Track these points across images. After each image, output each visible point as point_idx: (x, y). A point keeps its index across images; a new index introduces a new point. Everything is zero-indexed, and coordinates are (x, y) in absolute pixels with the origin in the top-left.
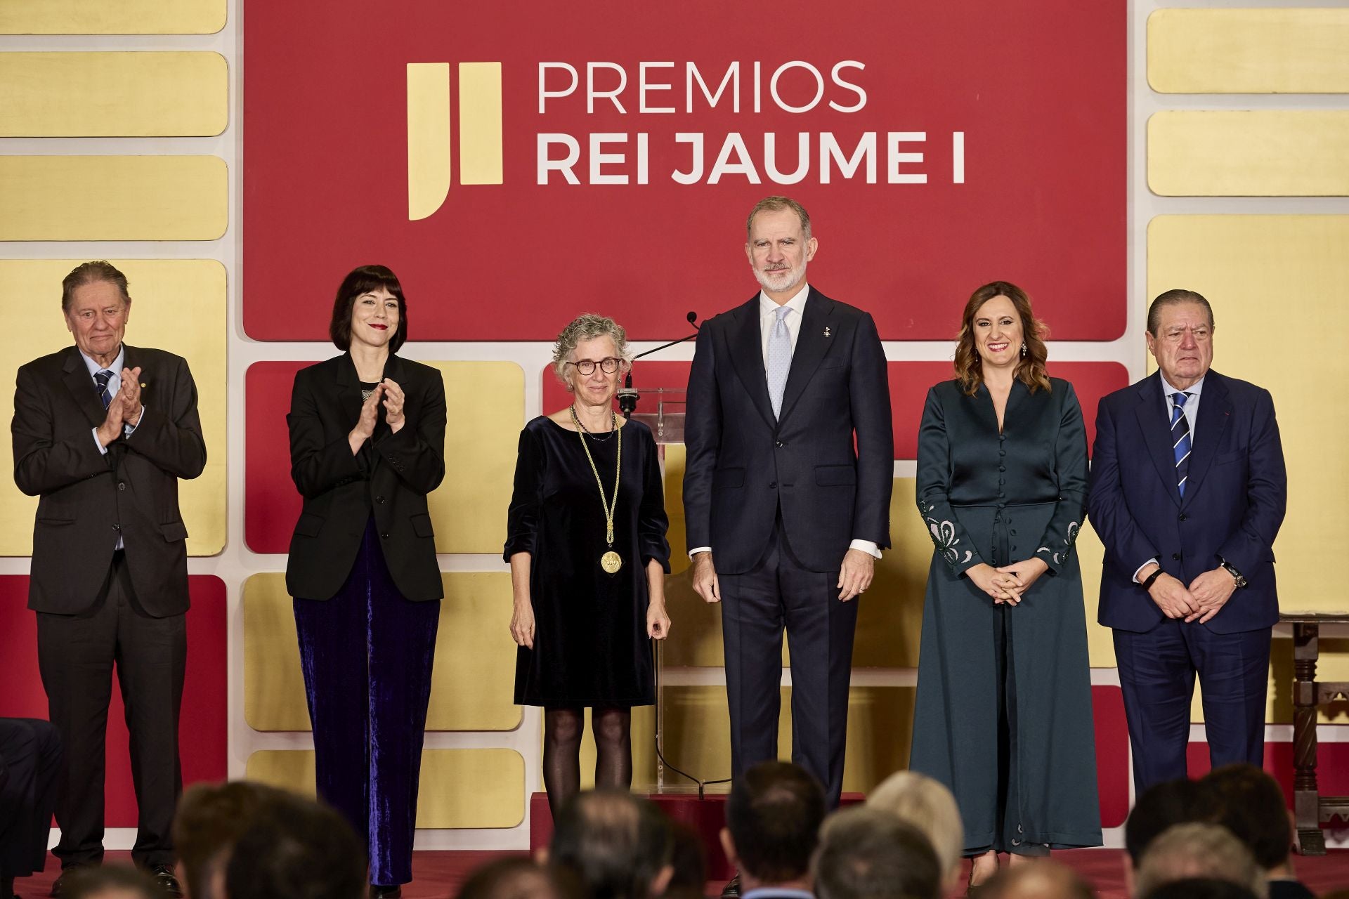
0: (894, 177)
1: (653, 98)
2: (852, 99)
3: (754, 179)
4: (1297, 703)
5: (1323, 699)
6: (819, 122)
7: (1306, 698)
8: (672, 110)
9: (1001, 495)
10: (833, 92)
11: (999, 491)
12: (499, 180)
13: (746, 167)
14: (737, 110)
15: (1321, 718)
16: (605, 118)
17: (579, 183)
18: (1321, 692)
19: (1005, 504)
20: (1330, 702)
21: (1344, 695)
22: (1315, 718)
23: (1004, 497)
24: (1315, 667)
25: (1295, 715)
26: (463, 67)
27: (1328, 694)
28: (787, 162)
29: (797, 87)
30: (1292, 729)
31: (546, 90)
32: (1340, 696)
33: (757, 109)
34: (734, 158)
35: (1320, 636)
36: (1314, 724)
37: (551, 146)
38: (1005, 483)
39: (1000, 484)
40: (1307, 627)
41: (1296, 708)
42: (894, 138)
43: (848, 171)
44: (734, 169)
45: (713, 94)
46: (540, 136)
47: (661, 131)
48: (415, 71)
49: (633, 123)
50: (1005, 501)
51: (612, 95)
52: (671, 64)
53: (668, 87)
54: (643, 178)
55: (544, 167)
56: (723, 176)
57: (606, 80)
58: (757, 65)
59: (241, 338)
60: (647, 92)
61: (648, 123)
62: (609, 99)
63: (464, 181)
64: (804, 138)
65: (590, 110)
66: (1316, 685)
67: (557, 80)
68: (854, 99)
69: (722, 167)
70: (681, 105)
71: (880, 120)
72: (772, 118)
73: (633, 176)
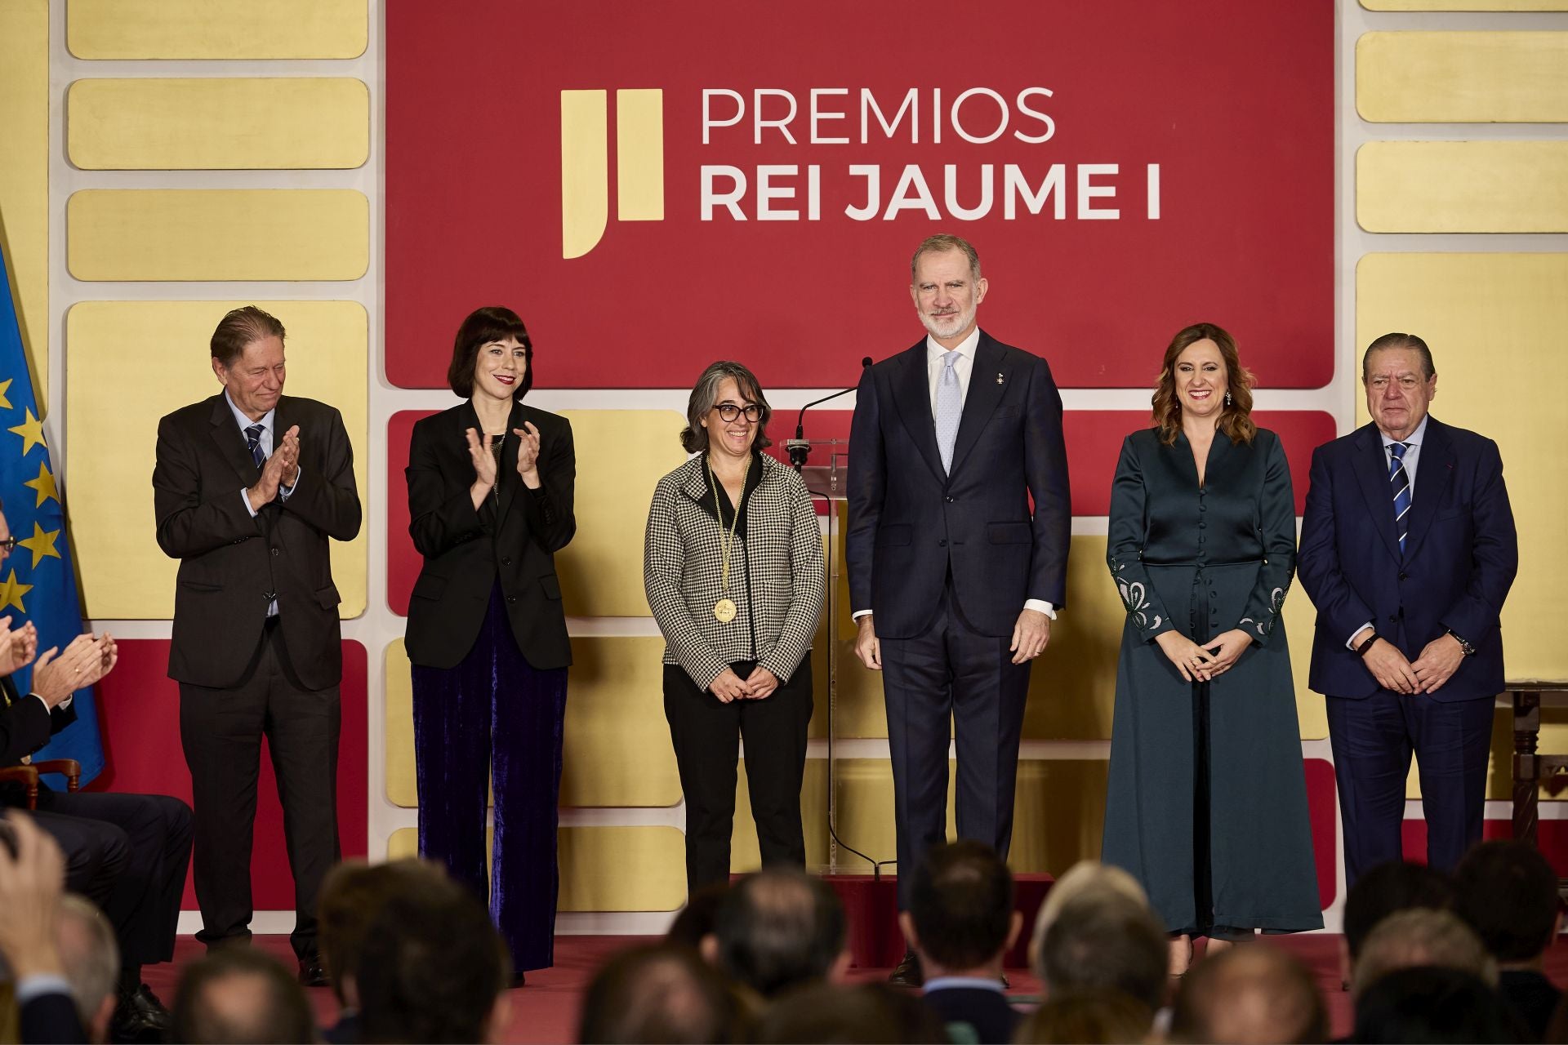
0: (1085, 213)
1: (826, 128)
2: (1039, 128)
4: (1517, 777)
5: (1545, 773)
7: (1526, 772)
8: (846, 141)
9: (1201, 554)
10: (1019, 121)
11: (1199, 549)
12: (659, 215)
14: (915, 140)
15: (1543, 794)
16: (773, 148)
17: (745, 218)
18: (1543, 766)
19: (1205, 563)
20: (1552, 776)
22: (1536, 794)
23: (1203, 556)
24: (1537, 739)
25: (1515, 790)
26: (622, 94)
27: (1551, 768)
28: (970, 197)
29: (980, 115)
30: (1511, 805)
31: (711, 119)
32: (1562, 770)
33: (937, 139)
34: (912, 192)
35: (1542, 706)
36: (1535, 800)
37: (715, 178)
38: (1205, 541)
39: (1200, 542)
40: (1528, 696)
41: (1515, 782)
43: (1035, 205)
44: (912, 204)
45: (890, 123)
46: (704, 168)
47: (834, 164)
48: (568, 97)
49: (804, 154)
50: (1204, 560)
52: (844, 91)
53: (841, 115)
55: (708, 201)
56: (902, 213)
57: (774, 108)
58: (937, 92)
59: (383, 385)
60: (819, 121)
61: (819, 155)
62: (777, 129)
63: (623, 216)
64: (987, 171)
65: (758, 140)
66: (1538, 758)
67: (722, 108)
68: (1042, 128)
70: (855, 134)
71: (1070, 151)
72: (953, 149)
73: (804, 212)
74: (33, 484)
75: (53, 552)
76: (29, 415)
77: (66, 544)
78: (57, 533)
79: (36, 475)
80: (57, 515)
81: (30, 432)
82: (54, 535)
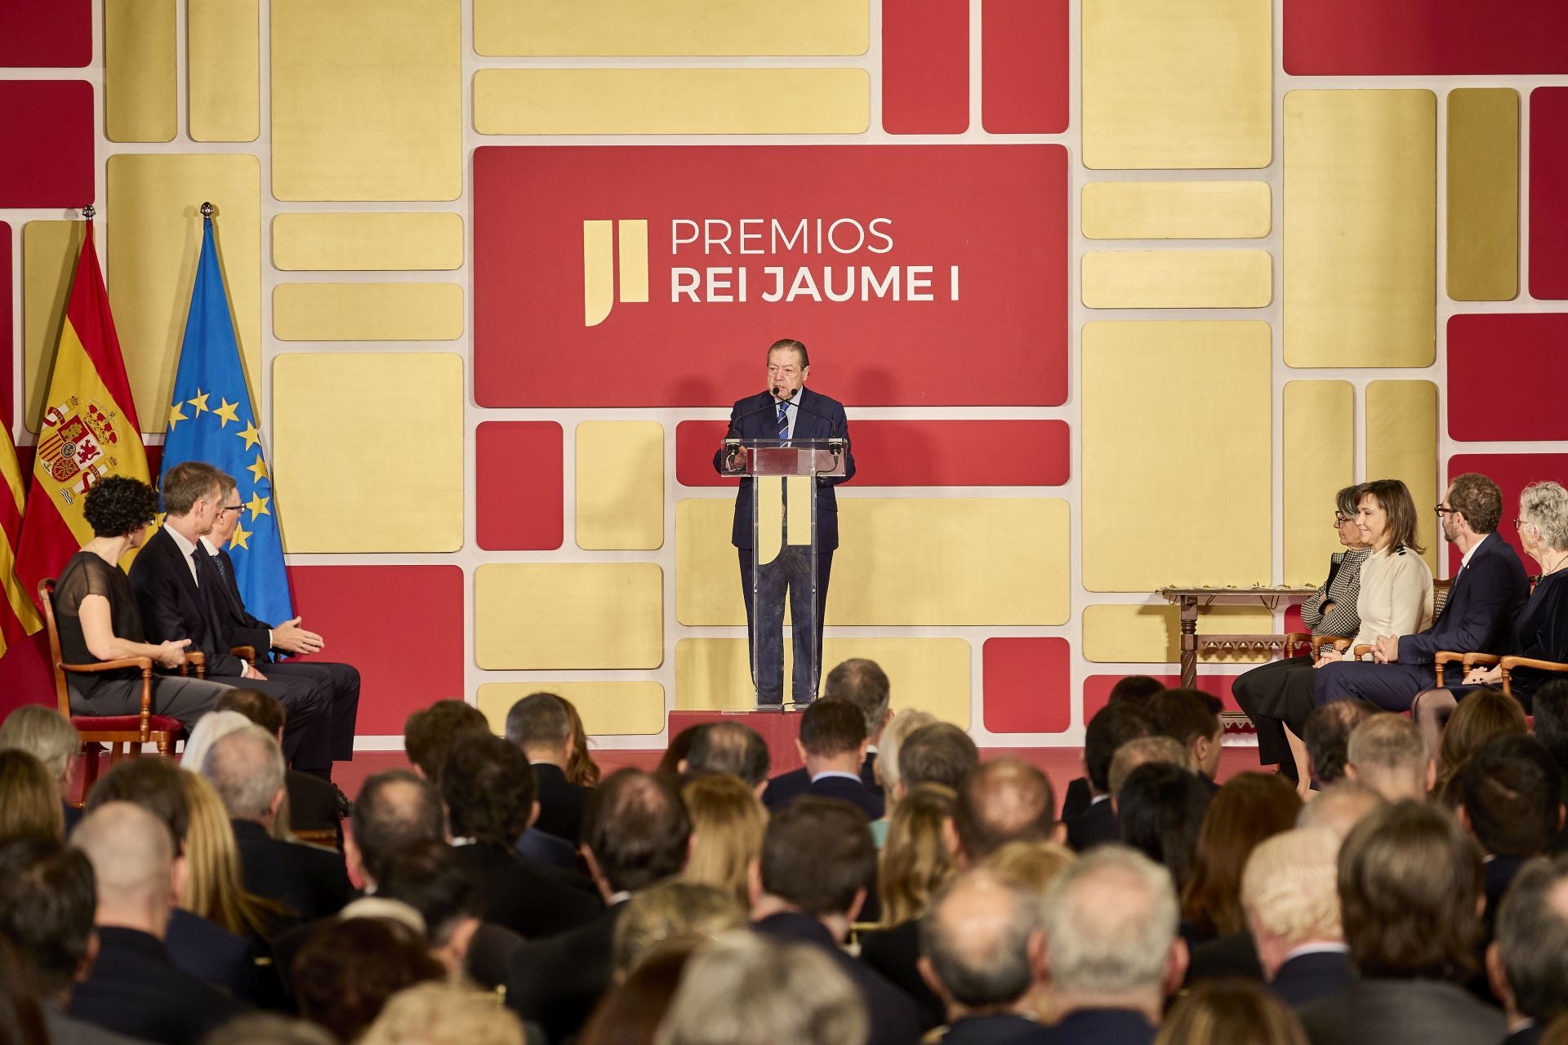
0: (912, 296)
1: (749, 244)
4: (1183, 648)
5: (1201, 646)
6: (860, 259)
7: (1189, 645)
8: (762, 252)
12: (645, 299)
14: (805, 251)
15: (1199, 659)
16: (717, 257)
17: (699, 301)
18: (1199, 642)
20: (1205, 648)
21: (1215, 644)
22: (1195, 658)
24: (1196, 625)
25: (1182, 657)
26: (622, 223)
27: (1205, 643)
28: (839, 287)
29: (846, 236)
30: (1180, 666)
32: (1212, 644)
33: (819, 251)
35: (1199, 604)
36: (1194, 663)
37: (681, 276)
40: (1190, 598)
41: (1182, 652)
43: (881, 292)
46: (674, 269)
47: (755, 266)
48: (589, 226)
49: (736, 260)
52: (761, 221)
53: (759, 236)
54: (743, 298)
55: (676, 290)
56: (797, 297)
57: (717, 231)
59: (473, 406)
63: (623, 299)
64: (851, 270)
65: (707, 252)
66: (1196, 637)
67: (685, 231)
70: (768, 248)
71: (902, 258)
72: (829, 257)
73: (736, 296)
74: (252, 468)
75: (266, 511)
76: (249, 425)
77: (272, 506)
78: (268, 498)
79: (254, 462)
80: (268, 489)
81: (250, 435)
82: (266, 500)
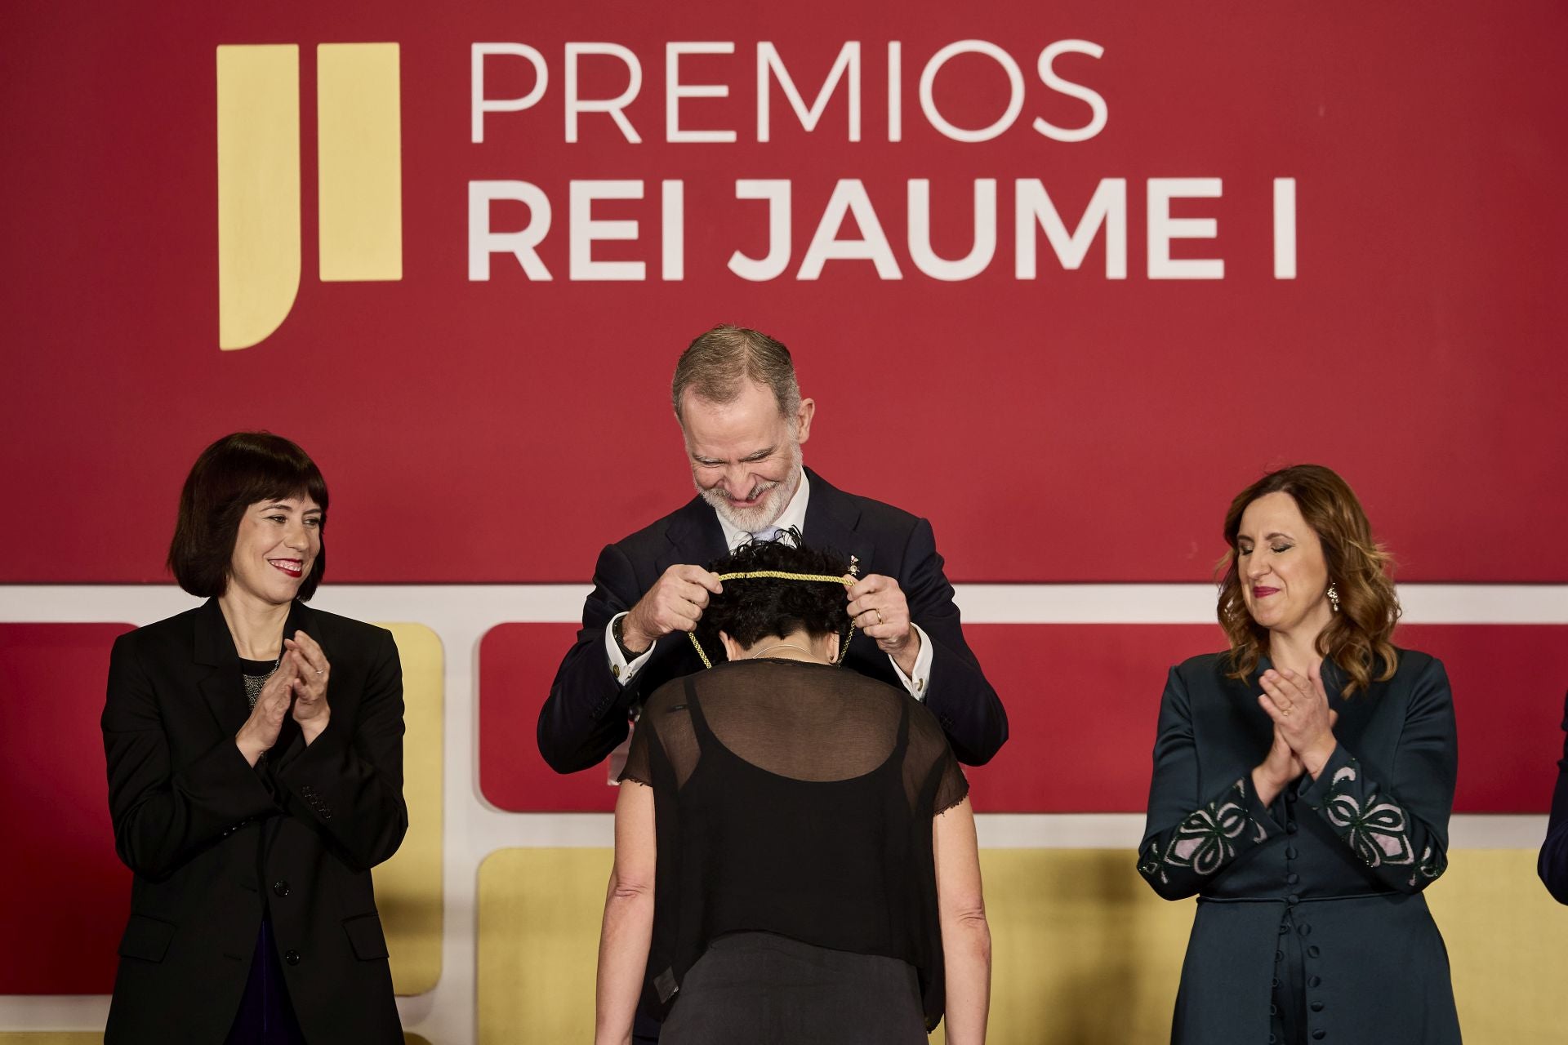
1: (693, 114)
2: (1079, 114)
3: (889, 270)
6: (1014, 158)
9: (1292, 879)
10: (1041, 100)
11: (1289, 871)
13: (874, 247)
14: (854, 135)
16: (600, 151)
17: (550, 278)
19: (1300, 896)
23: (1297, 882)
29: (972, 91)
31: (487, 97)
33: (895, 134)
34: (849, 229)
37: (495, 204)
38: (1297, 856)
39: (1289, 858)
42: (1161, 191)
43: (1071, 253)
44: (849, 250)
45: (809, 103)
46: (473, 185)
47: (709, 178)
48: (230, 58)
49: (654, 161)
50: (1298, 890)
51: (614, 107)
52: (728, 47)
53: (721, 91)
55: (482, 244)
56: (831, 266)
57: (601, 78)
58: (894, 48)
60: (683, 102)
61: (682, 162)
62: (606, 117)
65: (571, 135)
67: (508, 77)
68: (1083, 114)
69: (825, 247)
70: (747, 125)
71: (1133, 155)
72: (923, 151)
73: (655, 265)
